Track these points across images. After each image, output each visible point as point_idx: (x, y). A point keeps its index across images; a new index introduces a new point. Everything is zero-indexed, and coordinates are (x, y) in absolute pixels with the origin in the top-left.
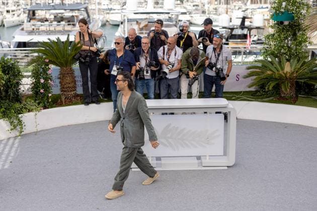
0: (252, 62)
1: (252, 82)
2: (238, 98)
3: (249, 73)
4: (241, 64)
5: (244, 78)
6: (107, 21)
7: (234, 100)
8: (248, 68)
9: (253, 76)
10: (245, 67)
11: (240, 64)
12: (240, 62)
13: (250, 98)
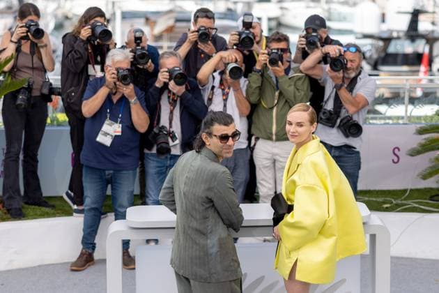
0: (432, 117)
1: (431, 165)
2: (398, 206)
3: (423, 142)
4: (405, 121)
5: (412, 155)
6: (67, 18)
7: (387, 210)
8: (421, 132)
9: (433, 149)
10: (413, 128)
11: (401, 122)
12: (403, 118)
13: (427, 205)
